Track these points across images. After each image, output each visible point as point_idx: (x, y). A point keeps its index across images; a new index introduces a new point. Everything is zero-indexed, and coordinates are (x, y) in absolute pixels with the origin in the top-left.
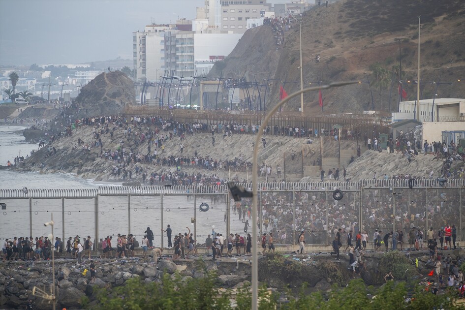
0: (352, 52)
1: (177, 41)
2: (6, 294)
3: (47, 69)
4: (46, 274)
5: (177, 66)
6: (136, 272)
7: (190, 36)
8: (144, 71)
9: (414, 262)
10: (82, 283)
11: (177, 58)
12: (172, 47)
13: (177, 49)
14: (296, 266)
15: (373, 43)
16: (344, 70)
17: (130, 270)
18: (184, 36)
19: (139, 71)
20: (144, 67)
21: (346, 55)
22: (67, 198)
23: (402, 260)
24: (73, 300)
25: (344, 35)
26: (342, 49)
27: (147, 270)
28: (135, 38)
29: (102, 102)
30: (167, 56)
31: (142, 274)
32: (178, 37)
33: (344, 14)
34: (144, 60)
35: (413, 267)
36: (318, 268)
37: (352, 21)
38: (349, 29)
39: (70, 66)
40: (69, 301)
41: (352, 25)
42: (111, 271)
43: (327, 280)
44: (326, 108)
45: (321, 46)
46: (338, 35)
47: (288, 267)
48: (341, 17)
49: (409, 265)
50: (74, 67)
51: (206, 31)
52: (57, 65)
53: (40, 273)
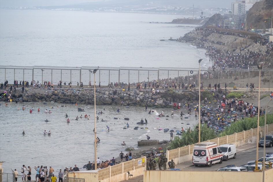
0: (265, 13)
1: (241, 5)
2: (88, 99)
3: (221, 9)
4: (102, 93)
5: (241, 11)
6: (128, 94)
7: (244, 4)
8: (234, 12)
9: (213, 94)
10: (111, 97)
11: (241, 9)
12: (240, 7)
13: (241, 7)
14: (176, 94)
15: (270, 11)
16: (262, 18)
17: (126, 93)
18: (243, 4)
19: (233, 12)
20: (234, 11)
21: (263, 14)
22: (111, 70)
23: (209, 93)
24: (107, 102)
25: (264, 9)
26: (263, 13)
27: (131, 94)
28: (232, 4)
29: (214, 21)
30: (239, 9)
31: (129, 95)
32: (242, 4)
33: (265, 3)
34: (234, 9)
35: (212, 95)
36: (183, 95)
37: (267, 5)
38: (266, 7)
39: (227, 8)
40: (106, 102)
41: (266, 6)
42: (121, 93)
43: (185, 99)
44: (257, 28)
45: (258, 11)
46: (263, 9)
47: (174, 94)
48: (264, 4)
49: (211, 95)
50: (228, 8)
51: (248, 3)
52: (223, 8)
53: (100, 93)
